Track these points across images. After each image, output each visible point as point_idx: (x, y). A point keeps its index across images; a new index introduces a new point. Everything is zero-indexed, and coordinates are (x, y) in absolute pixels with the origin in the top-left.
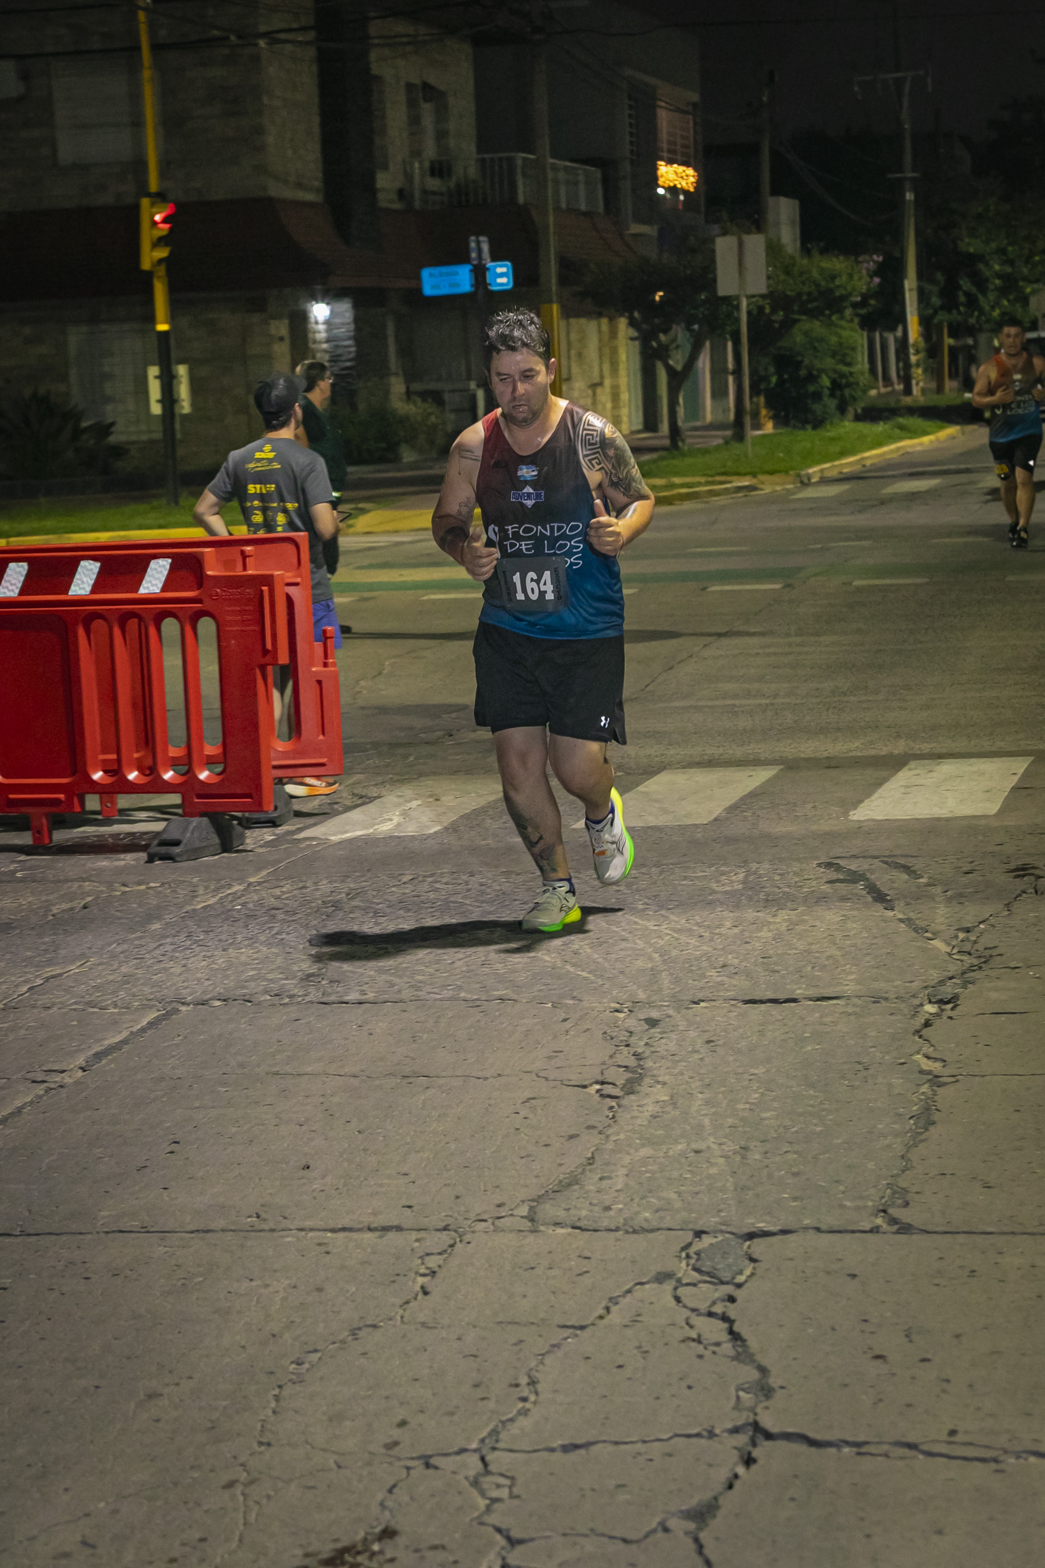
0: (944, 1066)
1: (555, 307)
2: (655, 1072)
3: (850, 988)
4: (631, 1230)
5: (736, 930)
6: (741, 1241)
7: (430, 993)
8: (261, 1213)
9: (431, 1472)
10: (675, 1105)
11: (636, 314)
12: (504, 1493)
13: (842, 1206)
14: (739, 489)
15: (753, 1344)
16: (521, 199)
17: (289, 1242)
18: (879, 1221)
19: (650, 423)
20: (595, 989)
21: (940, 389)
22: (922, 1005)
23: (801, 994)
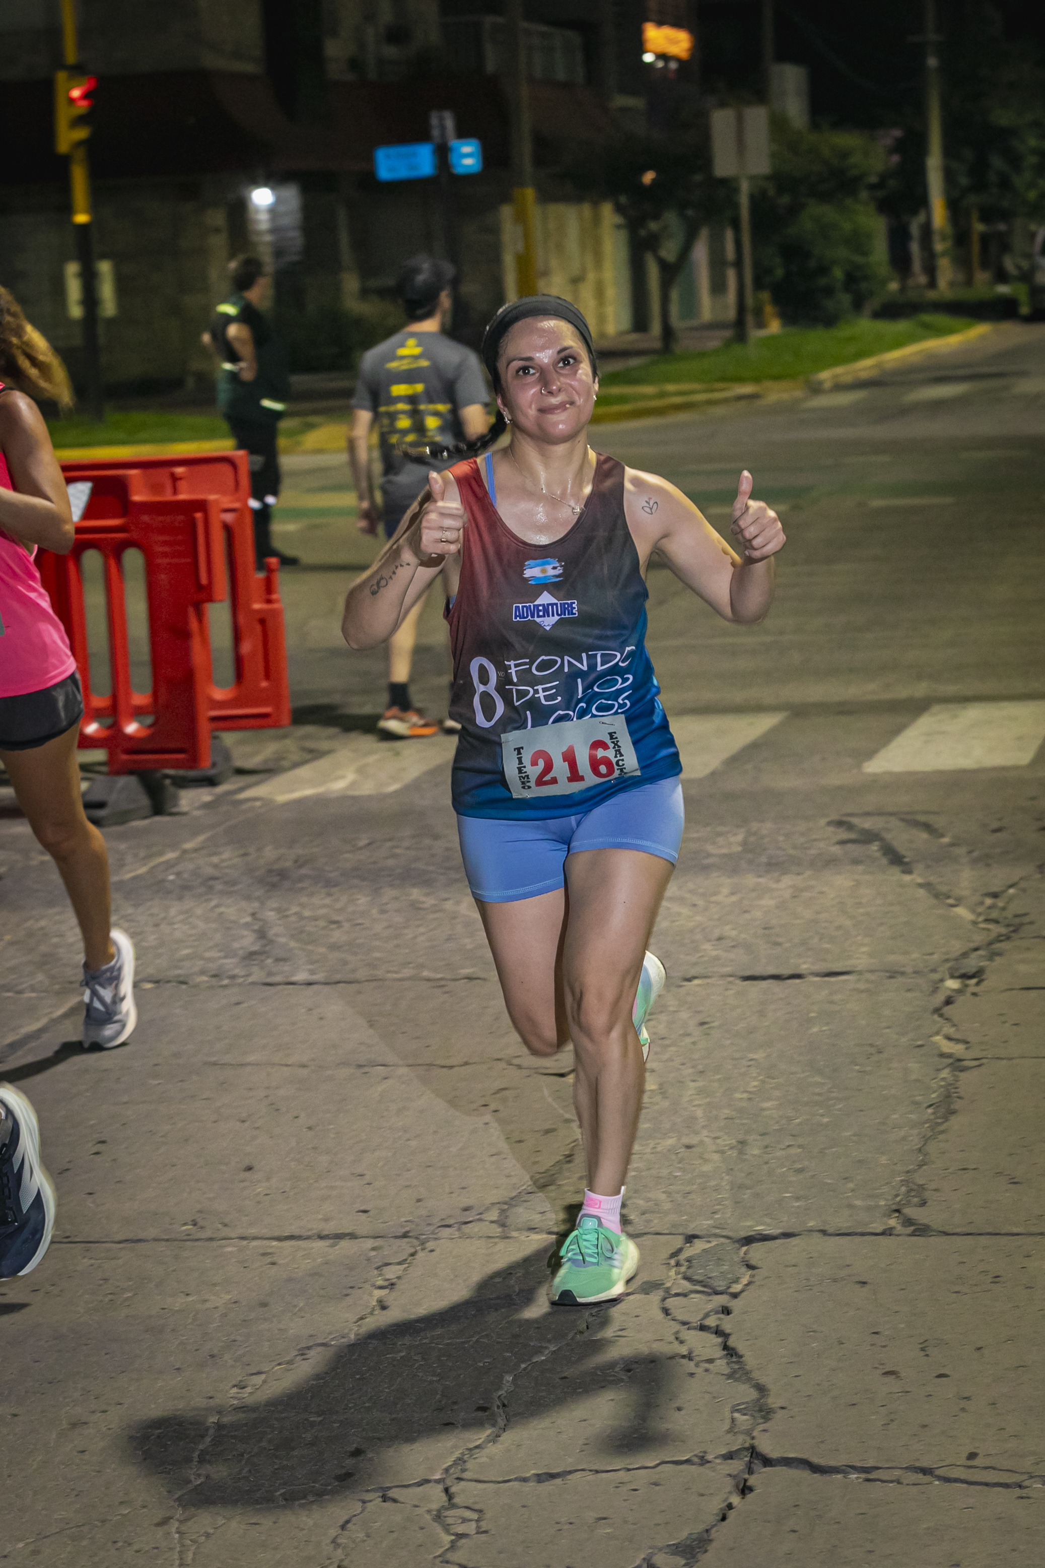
0: (967, 1048)
1: (530, 193)
3: (861, 959)
5: (734, 898)
6: (737, 1247)
7: (388, 972)
8: (199, 1220)
9: (388, 1505)
11: (623, 199)
12: (471, 1528)
13: (850, 1206)
14: (740, 398)
15: (750, 1360)
16: (490, 68)
17: (230, 1252)
18: (892, 1222)
19: (640, 323)
21: (969, 282)
22: (942, 980)
23: (806, 969)
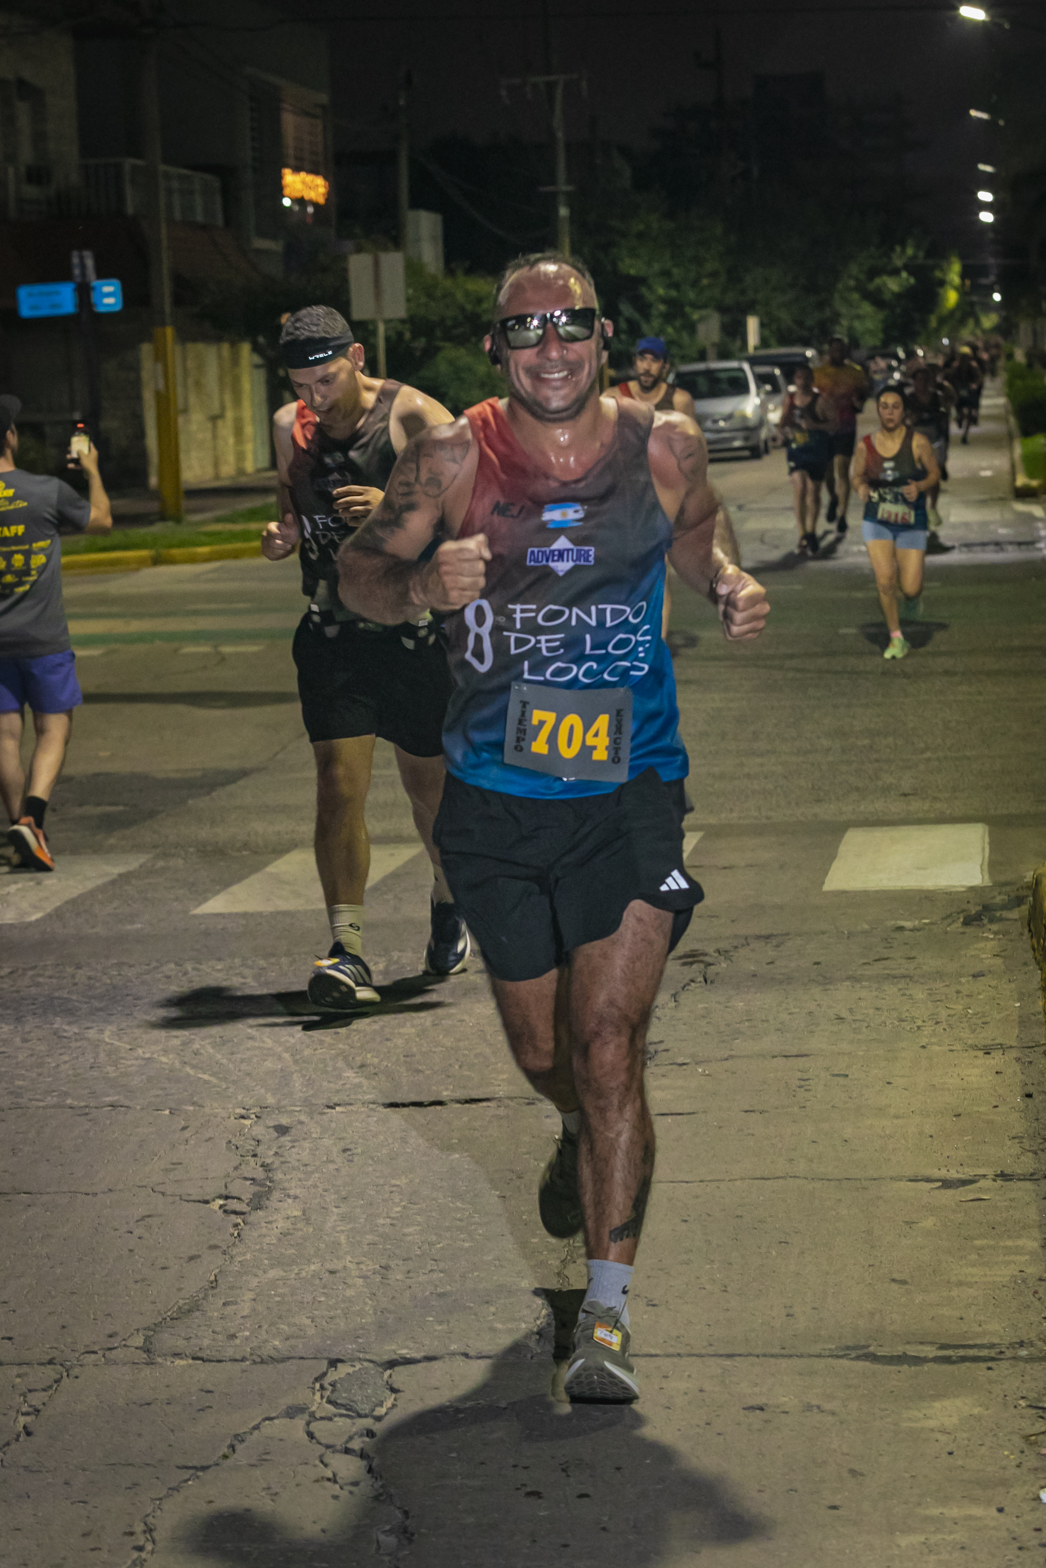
1: (169, 331)
2: (286, 1185)
3: (497, 1087)
4: (259, 1360)
6: (381, 1370)
7: (30, 1100)
10: (307, 1221)
11: (261, 340)
13: (492, 1330)
16: (130, 210)
18: (533, 1344)
20: (218, 1093)
23: (447, 1096)
